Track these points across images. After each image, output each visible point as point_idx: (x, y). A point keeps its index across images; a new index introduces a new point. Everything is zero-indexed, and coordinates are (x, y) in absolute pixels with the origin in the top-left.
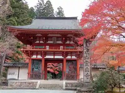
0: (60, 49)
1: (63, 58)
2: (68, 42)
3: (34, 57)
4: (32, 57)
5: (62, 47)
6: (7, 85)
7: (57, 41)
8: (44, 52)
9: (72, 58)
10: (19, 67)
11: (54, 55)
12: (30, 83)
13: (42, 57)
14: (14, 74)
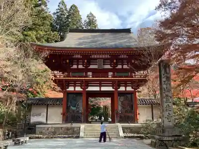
0: (108, 77)
1: (114, 90)
2: (120, 67)
3: (71, 89)
4: (68, 90)
5: (110, 74)
6: (35, 133)
7: (104, 64)
8: (85, 82)
9: (127, 90)
10: (48, 104)
11: (100, 86)
12: (68, 129)
13: (82, 90)
14: (39, 115)
